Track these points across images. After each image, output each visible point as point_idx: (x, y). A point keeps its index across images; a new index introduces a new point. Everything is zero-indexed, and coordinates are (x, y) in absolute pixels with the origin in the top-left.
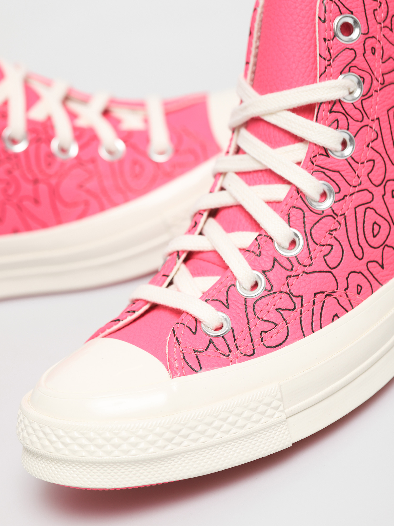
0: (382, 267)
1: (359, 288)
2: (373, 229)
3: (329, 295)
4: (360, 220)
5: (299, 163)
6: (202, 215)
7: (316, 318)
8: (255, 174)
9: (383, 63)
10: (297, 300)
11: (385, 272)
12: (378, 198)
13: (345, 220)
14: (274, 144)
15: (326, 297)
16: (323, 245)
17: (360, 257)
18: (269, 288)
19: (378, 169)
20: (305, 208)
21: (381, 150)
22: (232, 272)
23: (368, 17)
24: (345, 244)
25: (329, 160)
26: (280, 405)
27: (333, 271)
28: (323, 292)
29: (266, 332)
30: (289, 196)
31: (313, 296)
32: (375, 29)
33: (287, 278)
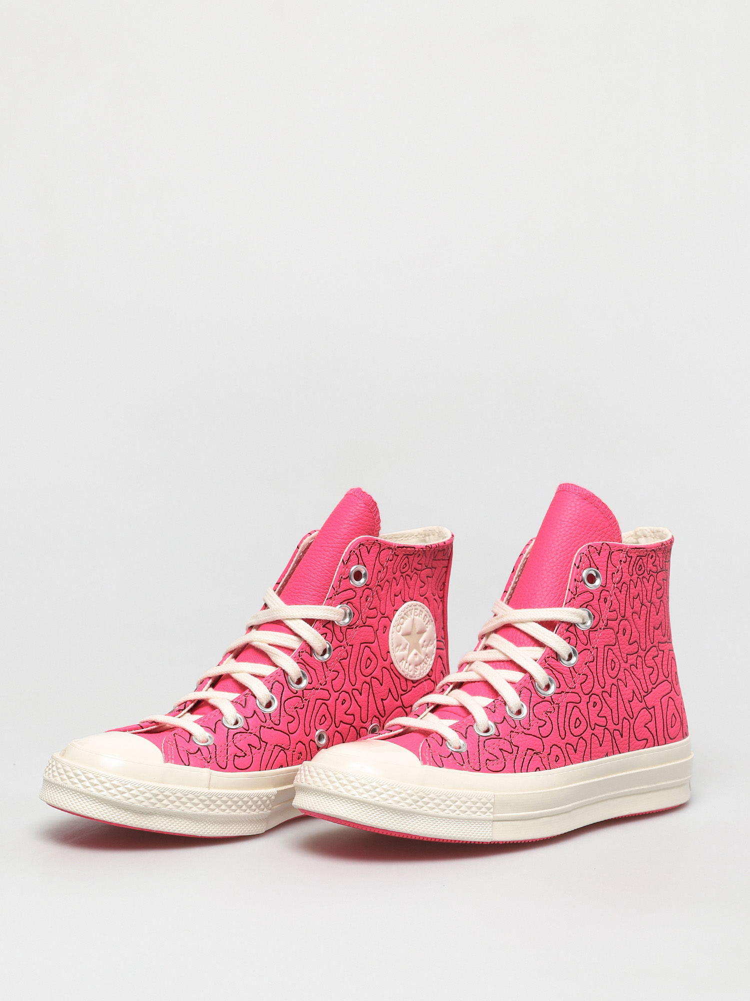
0: (576, 751)
1: (557, 758)
2: (576, 722)
3: (537, 753)
4: (569, 712)
5: (536, 661)
6: (449, 686)
7: (525, 764)
8: (498, 663)
9: (609, 611)
10: (515, 749)
11: (576, 756)
12: (584, 703)
13: (559, 708)
14: (518, 644)
15: (534, 754)
16: (540, 720)
17: (563, 737)
18: (497, 734)
19: (589, 682)
20: (533, 691)
21: (594, 671)
22: (473, 717)
23: (608, 576)
24: (555, 723)
25: (557, 663)
26: (492, 808)
27: (543, 739)
28: (533, 750)
29: (490, 761)
30: (524, 679)
31: (526, 750)
32: (611, 586)
33: (511, 732)
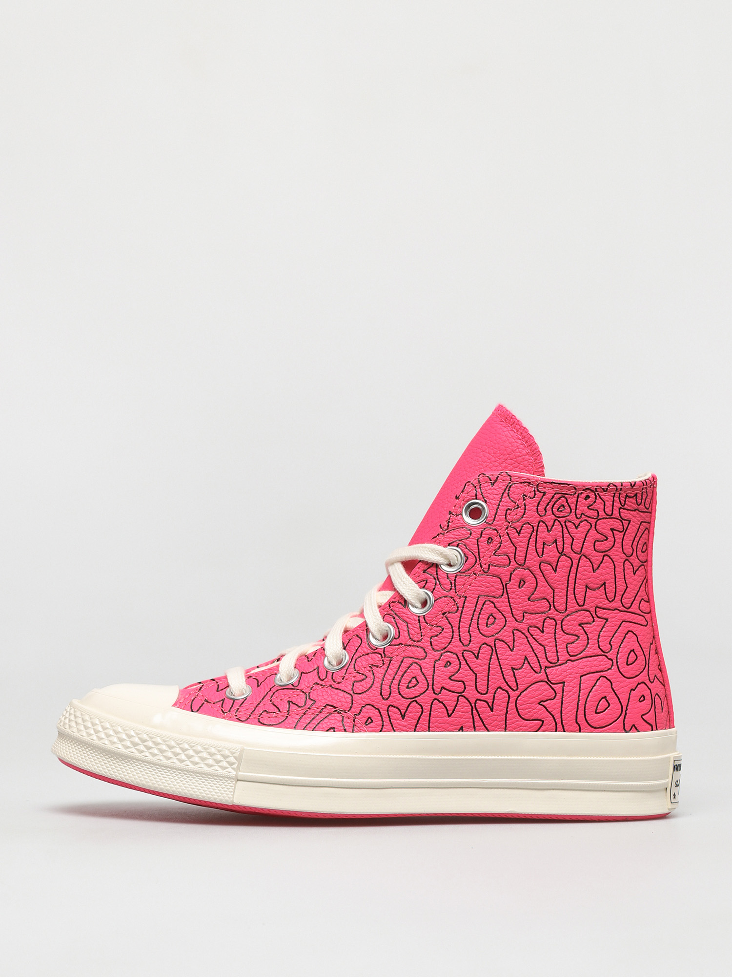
0: (403, 717)
1: (370, 720)
2: (410, 682)
3: (338, 712)
4: (402, 669)
5: (379, 606)
9: (494, 555)
10: (309, 703)
11: (403, 723)
12: (429, 660)
13: (390, 663)
15: (334, 712)
16: (360, 673)
17: (386, 697)
18: (297, 685)
19: (444, 637)
20: (364, 640)
21: (455, 623)
23: (499, 511)
24: (378, 681)
25: (405, 610)
26: (235, 763)
27: (355, 696)
28: (335, 707)
29: (268, 712)
31: (325, 706)
32: (501, 523)
33: (315, 684)
